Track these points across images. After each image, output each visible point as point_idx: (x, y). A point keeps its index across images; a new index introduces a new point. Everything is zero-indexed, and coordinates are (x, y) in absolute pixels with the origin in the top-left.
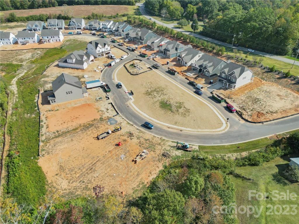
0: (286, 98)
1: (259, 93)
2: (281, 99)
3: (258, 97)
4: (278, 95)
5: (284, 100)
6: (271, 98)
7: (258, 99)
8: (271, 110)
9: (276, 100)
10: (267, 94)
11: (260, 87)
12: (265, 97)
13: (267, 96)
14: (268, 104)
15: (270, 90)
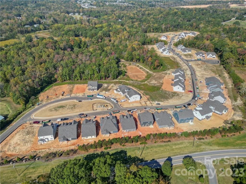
0: (14, 145)
1: (30, 139)
2: (17, 143)
3: (29, 136)
4: (19, 144)
5: (15, 143)
6: (22, 140)
7: (28, 134)
8: (19, 133)
9: (19, 140)
10: (25, 141)
11: (32, 143)
12: (25, 138)
13: (24, 139)
14: (22, 135)
15: (25, 145)
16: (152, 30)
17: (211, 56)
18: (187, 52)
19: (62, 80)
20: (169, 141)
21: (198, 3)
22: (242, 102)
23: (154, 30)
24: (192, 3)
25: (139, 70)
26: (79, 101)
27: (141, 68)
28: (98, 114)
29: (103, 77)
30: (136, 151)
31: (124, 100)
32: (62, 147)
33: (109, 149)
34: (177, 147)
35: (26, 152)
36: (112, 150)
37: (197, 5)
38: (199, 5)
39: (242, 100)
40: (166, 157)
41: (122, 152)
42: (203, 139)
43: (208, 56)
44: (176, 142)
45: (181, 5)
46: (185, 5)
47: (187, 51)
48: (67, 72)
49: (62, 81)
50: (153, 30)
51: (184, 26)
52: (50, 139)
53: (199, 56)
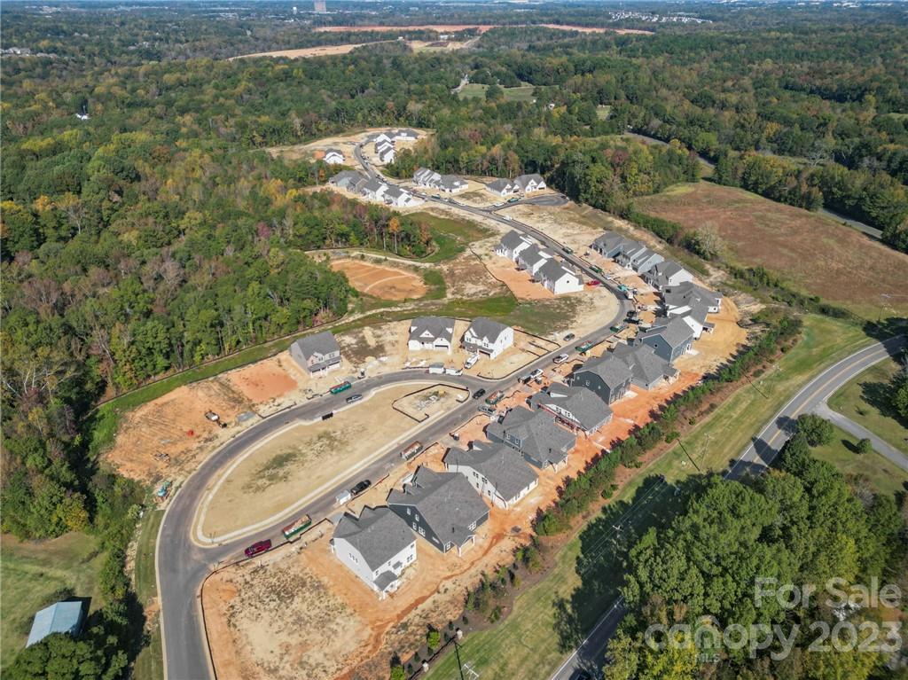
0: (287, 657)
1: (321, 605)
4: (305, 644)
6: (295, 627)
7: (290, 598)
9: (283, 634)
12: (296, 613)
13: (300, 619)
15: (335, 632)
17: (535, 184)
18: (457, 187)
20: (713, 407)
21: (309, 42)
22: (722, 272)
24: (289, 42)
25: (374, 269)
26: (324, 418)
27: (378, 261)
28: (447, 425)
30: (676, 463)
32: (473, 563)
33: (616, 493)
34: (738, 411)
35: (370, 648)
36: (624, 490)
37: (307, 47)
38: (313, 46)
39: (719, 268)
41: (650, 482)
43: (528, 187)
44: (726, 403)
45: (255, 49)
46: (270, 49)
47: (456, 184)
50: (264, 136)
52: (404, 564)
53: (504, 191)
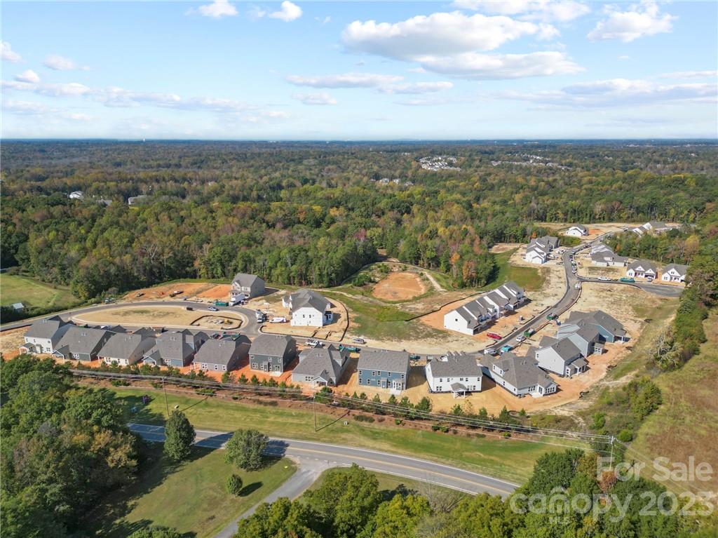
16: (561, 216)
17: (677, 274)
18: (606, 262)
19: (207, 274)
20: (274, 404)
22: (630, 380)
23: (569, 216)
25: (416, 283)
26: (188, 309)
27: (424, 280)
29: (294, 277)
30: (174, 404)
31: (281, 319)
34: (280, 420)
36: (126, 390)
40: (226, 431)
41: (142, 399)
42: (372, 420)
43: (666, 275)
44: (287, 410)
47: (606, 259)
48: (218, 255)
49: (206, 276)
51: (673, 210)
52: (45, 350)
53: (631, 271)
